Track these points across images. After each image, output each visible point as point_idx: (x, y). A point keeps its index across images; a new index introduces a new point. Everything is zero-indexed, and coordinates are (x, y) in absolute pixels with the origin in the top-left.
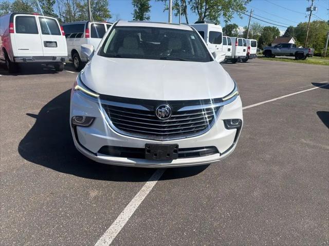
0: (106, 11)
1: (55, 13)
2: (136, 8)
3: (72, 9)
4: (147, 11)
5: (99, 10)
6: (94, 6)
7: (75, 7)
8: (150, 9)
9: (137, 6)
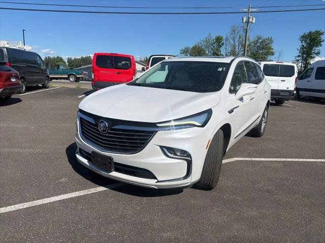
0: (270, 48)
1: (222, 53)
2: (304, 44)
3: (237, 49)
4: (317, 46)
5: (263, 49)
6: (258, 44)
7: (240, 47)
8: (322, 43)
9: (306, 42)
